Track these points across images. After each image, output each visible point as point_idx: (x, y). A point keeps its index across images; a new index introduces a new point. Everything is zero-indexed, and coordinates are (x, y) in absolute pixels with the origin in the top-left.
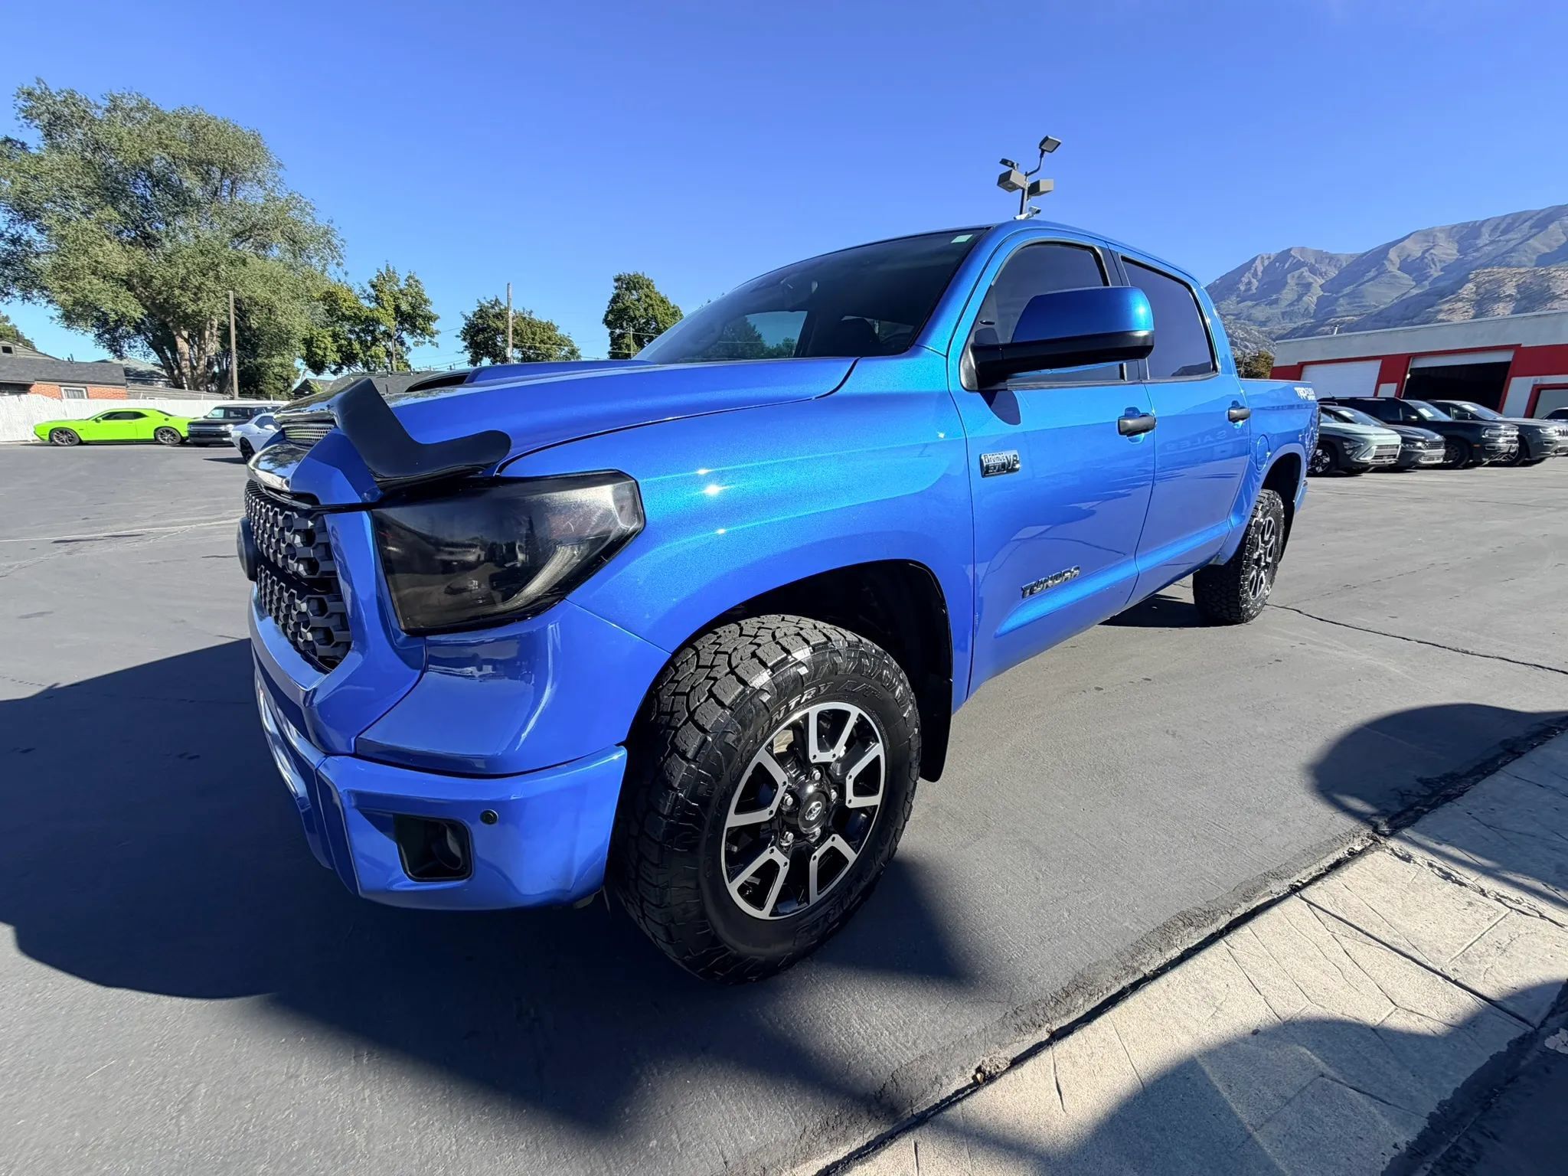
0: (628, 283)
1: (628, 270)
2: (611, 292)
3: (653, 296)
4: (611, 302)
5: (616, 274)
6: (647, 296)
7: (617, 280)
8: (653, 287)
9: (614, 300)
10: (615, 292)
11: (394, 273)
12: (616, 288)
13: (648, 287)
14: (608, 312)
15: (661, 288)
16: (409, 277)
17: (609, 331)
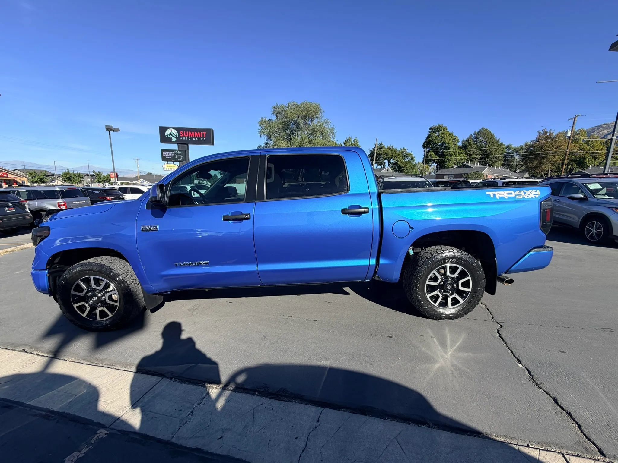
0: (435, 129)
1: (435, 124)
2: (427, 134)
3: (445, 133)
4: (426, 138)
5: (430, 127)
6: (442, 134)
7: (430, 129)
8: (446, 130)
9: (428, 137)
10: (429, 134)
11: (351, 138)
12: (430, 132)
13: (444, 130)
14: (425, 142)
15: (450, 130)
16: (355, 139)
17: (424, 149)
